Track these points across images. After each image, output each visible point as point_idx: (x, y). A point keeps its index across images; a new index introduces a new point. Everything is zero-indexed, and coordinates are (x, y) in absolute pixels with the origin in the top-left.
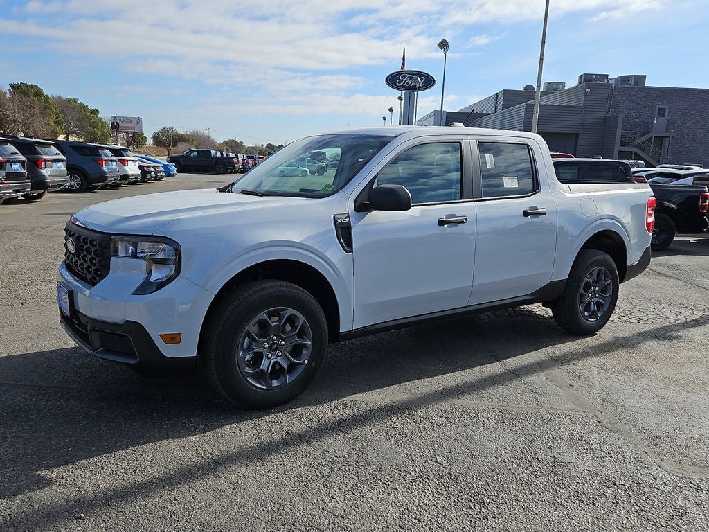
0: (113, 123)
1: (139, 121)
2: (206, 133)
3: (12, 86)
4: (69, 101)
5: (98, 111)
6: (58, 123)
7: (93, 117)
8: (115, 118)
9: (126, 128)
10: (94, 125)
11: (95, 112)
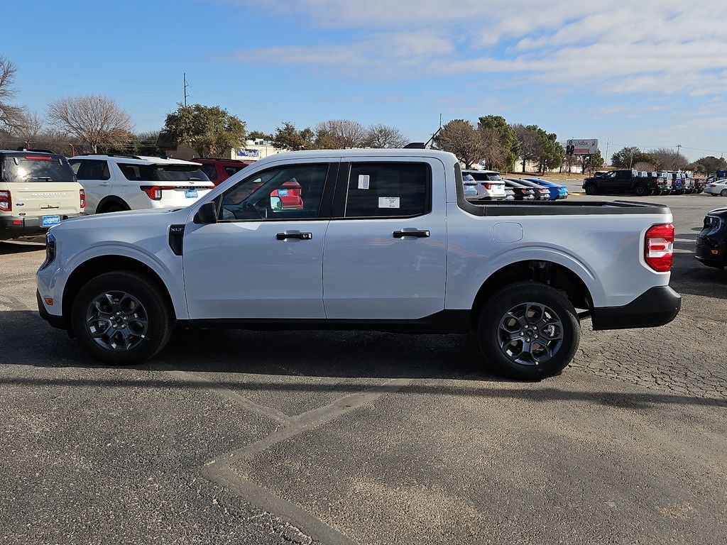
0: (568, 147)
1: (594, 142)
2: (675, 150)
3: (481, 119)
4: (529, 128)
5: (555, 136)
6: (514, 150)
7: (549, 142)
8: (571, 142)
9: (581, 151)
10: (549, 150)
11: (553, 137)
